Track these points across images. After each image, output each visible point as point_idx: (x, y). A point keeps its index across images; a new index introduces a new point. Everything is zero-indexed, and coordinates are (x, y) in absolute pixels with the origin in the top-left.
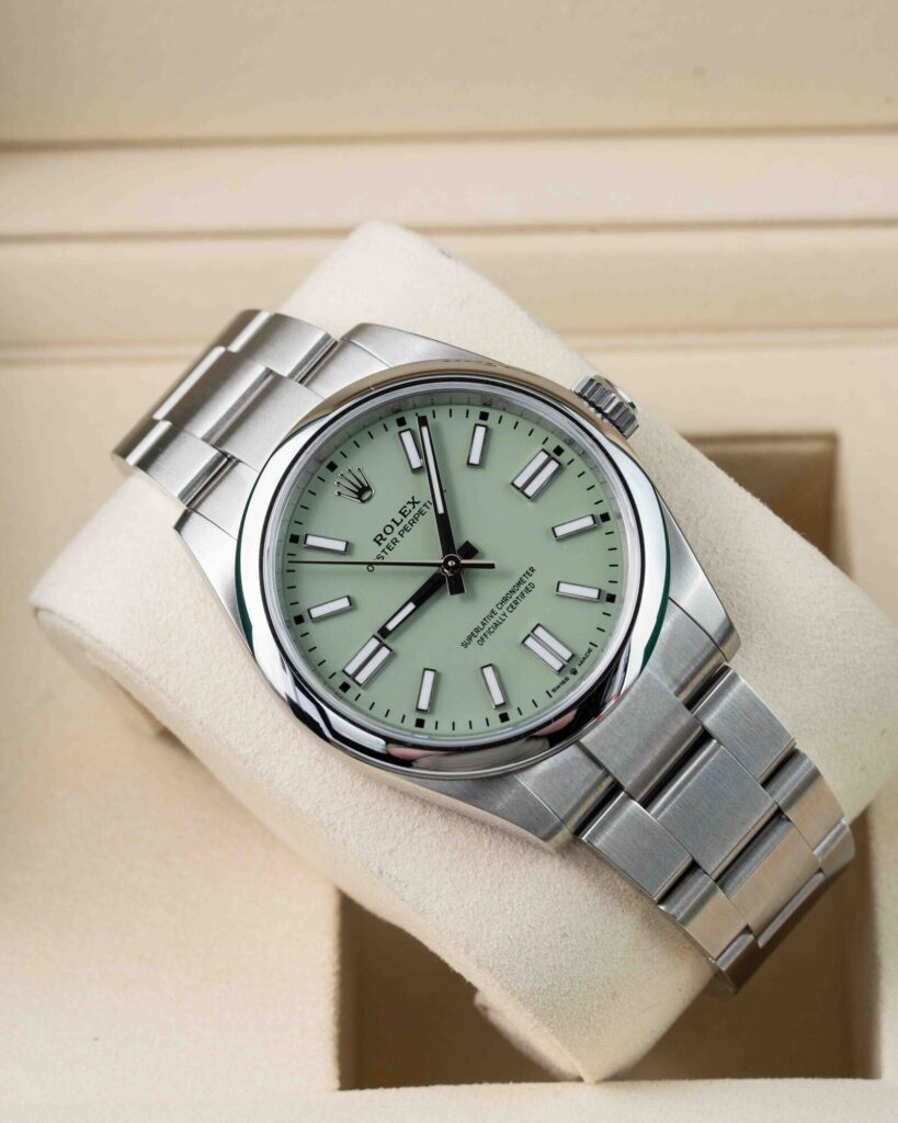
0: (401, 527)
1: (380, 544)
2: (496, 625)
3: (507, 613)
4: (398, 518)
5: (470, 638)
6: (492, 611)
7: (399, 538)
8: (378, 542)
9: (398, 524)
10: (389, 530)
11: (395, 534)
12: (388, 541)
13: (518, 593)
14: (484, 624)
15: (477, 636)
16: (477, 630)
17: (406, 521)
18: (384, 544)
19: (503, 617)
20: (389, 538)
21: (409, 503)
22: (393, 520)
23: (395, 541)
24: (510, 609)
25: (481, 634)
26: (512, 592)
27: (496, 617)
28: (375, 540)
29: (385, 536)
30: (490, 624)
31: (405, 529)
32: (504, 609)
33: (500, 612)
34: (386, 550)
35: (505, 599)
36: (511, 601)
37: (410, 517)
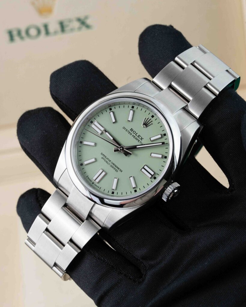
0: (135, 136)
1: (130, 130)
2: (107, 162)
3: (110, 165)
4: (138, 135)
5: (103, 155)
6: (110, 161)
7: (132, 135)
8: (131, 130)
9: (136, 135)
10: (134, 132)
11: (133, 134)
12: (131, 132)
13: (115, 168)
14: (107, 159)
15: (104, 157)
16: (106, 157)
17: (137, 137)
18: (130, 131)
19: (109, 164)
20: (132, 133)
21: (142, 137)
22: (137, 133)
23: (131, 134)
24: (111, 166)
25: (104, 158)
26: (116, 166)
27: (109, 162)
28: (132, 129)
29: (133, 131)
30: (107, 160)
31: (134, 137)
32: (111, 164)
33: (110, 163)
34: (129, 132)
35: (114, 164)
36: (113, 166)
37: (138, 138)
